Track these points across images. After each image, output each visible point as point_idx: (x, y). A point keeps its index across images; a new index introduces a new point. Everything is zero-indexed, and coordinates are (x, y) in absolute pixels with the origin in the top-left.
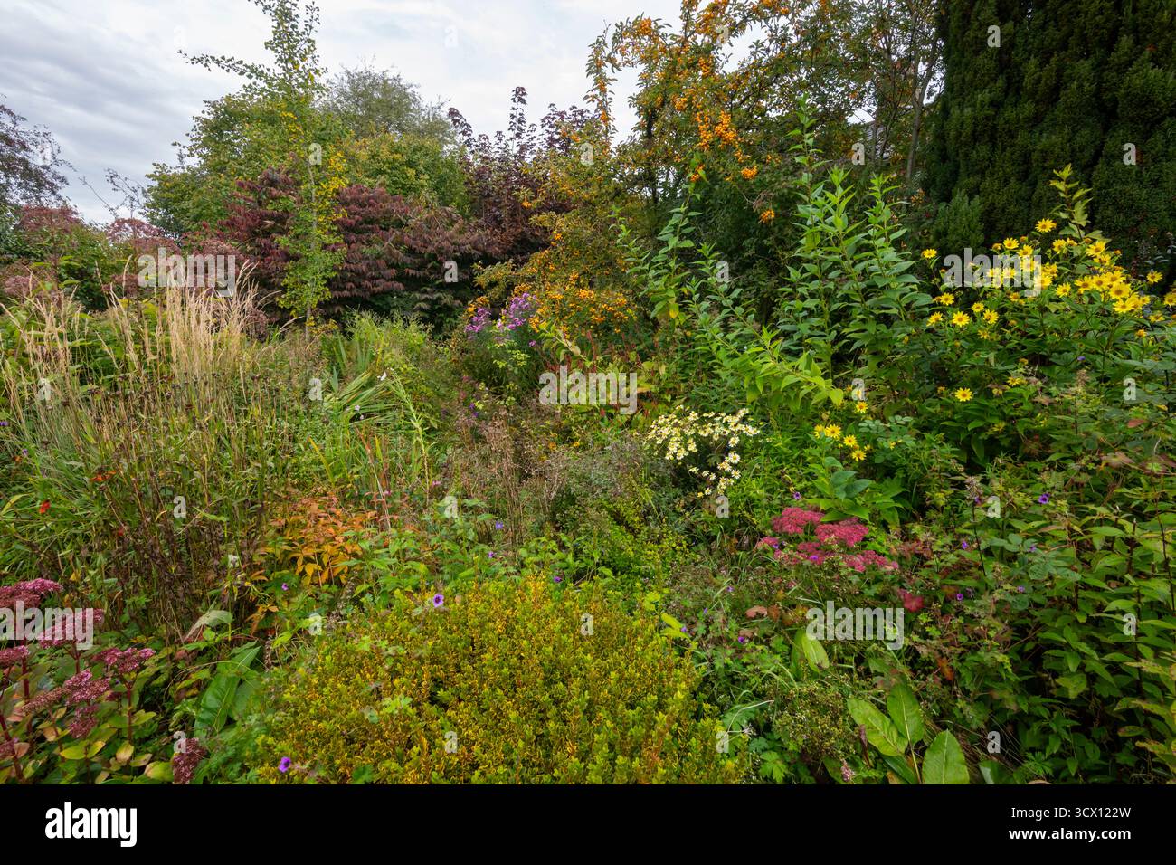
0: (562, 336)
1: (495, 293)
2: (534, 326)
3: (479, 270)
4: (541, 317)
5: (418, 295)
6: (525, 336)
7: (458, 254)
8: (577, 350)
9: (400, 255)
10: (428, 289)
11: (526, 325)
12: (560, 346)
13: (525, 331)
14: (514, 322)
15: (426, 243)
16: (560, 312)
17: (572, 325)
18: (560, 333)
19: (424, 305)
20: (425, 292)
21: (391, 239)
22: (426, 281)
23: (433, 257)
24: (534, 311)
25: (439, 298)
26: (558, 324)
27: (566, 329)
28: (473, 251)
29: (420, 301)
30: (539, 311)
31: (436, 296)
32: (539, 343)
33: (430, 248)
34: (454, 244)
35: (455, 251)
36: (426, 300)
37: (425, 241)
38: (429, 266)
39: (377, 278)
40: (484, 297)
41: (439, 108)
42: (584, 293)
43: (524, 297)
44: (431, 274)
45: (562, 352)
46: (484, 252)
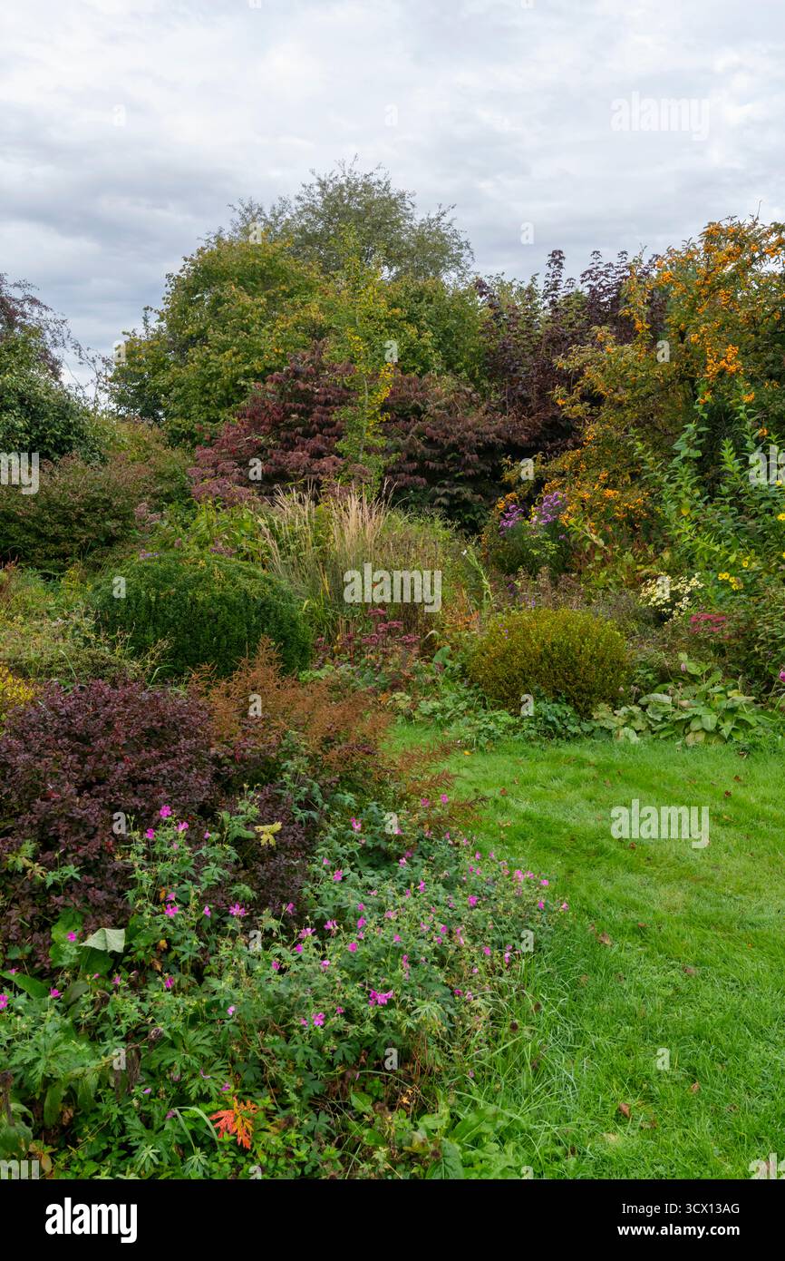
0: (588, 530)
1: (523, 491)
2: (564, 522)
3: (507, 465)
4: (570, 514)
5: (437, 490)
6: (555, 529)
7: (481, 444)
8: (601, 543)
9: (421, 448)
10: (446, 483)
11: (556, 521)
12: (586, 538)
13: (555, 526)
14: (546, 518)
15: (447, 433)
16: (587, 509)
17: (599, 521)
18: (587, 527)
19: (444, 501)
20: (443, 486)
21: (413, 429)
22: (444, 474)
23: (454, 447)
24: (564, 508)
25: (459, 493)
26: (586, 519)
27: (593, 524)
28: (497, 440)
29: (439, 496)
30: (569, 509)
31: (456, 490)
32: (568, 535)
33: (452, 439)
34: (477, 433)
35: (478, 441)
36: (445, 495)
37: (446, 431)
38: (449, 457)
39: (399, 472)
40: (514, 494)
41: (439, 219)
42: (609, 492)
43: (554, 494)
44: (450, 466)
45: (588, 544)
46: (509, 440)
